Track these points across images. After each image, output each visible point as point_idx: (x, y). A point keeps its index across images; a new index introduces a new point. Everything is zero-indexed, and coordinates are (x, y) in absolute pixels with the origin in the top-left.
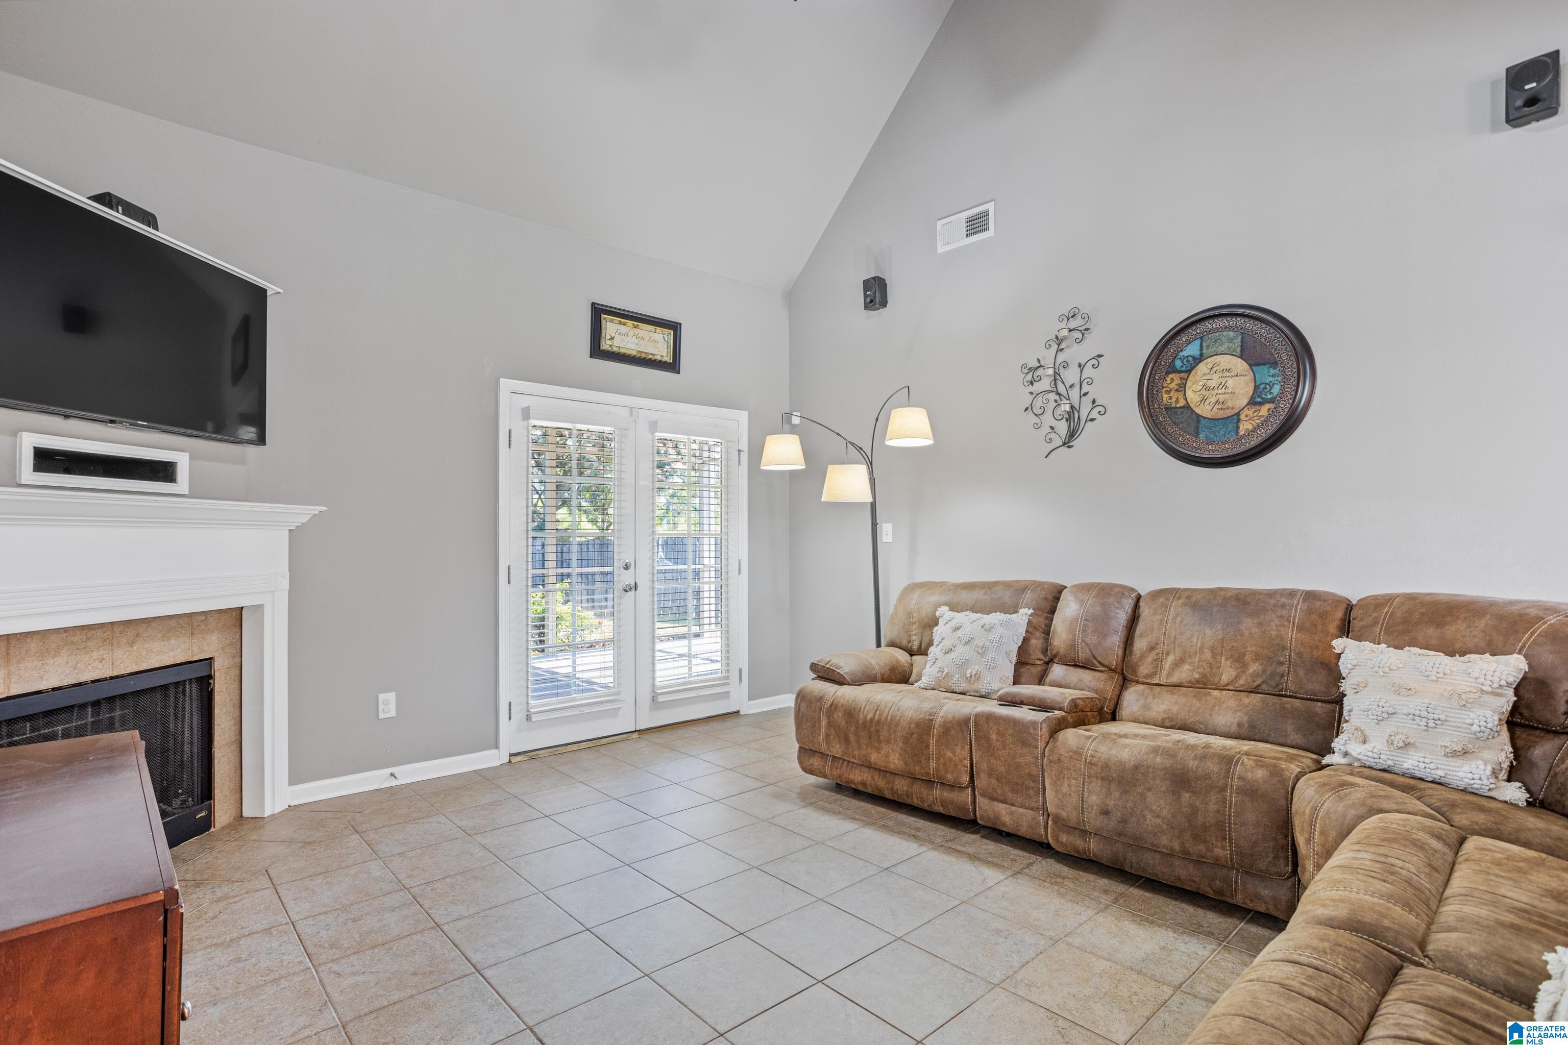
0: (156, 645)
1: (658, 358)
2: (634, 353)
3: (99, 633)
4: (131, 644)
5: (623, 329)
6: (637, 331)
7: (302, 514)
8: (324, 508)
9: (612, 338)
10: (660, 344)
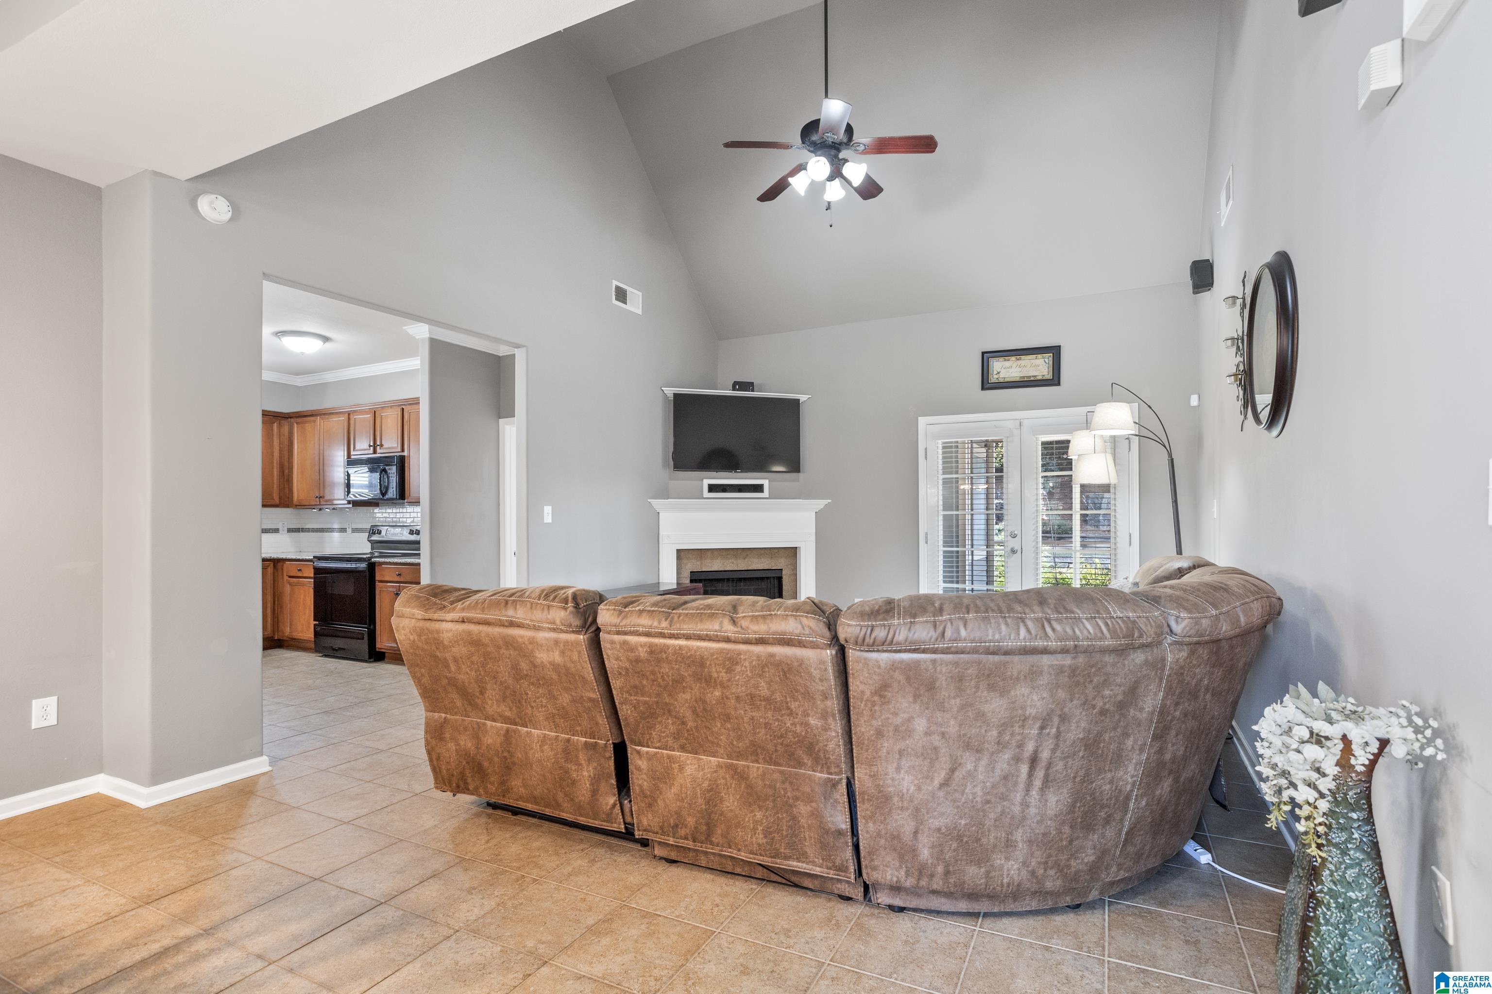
0: (756, 560)
1: (1040, 378)
2: (1018, 379)
3: (732, 552)
4: (745, 558)
5: (1007, 364)
6: (1019, 362)
7: (821, 504)
8: (830, 501)
9: (999, 373)
10: (1041, 367)
